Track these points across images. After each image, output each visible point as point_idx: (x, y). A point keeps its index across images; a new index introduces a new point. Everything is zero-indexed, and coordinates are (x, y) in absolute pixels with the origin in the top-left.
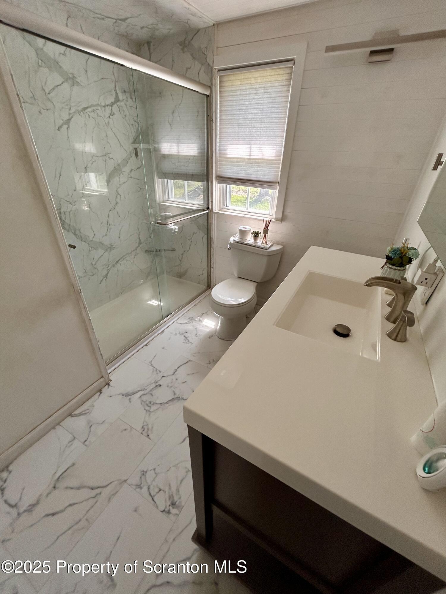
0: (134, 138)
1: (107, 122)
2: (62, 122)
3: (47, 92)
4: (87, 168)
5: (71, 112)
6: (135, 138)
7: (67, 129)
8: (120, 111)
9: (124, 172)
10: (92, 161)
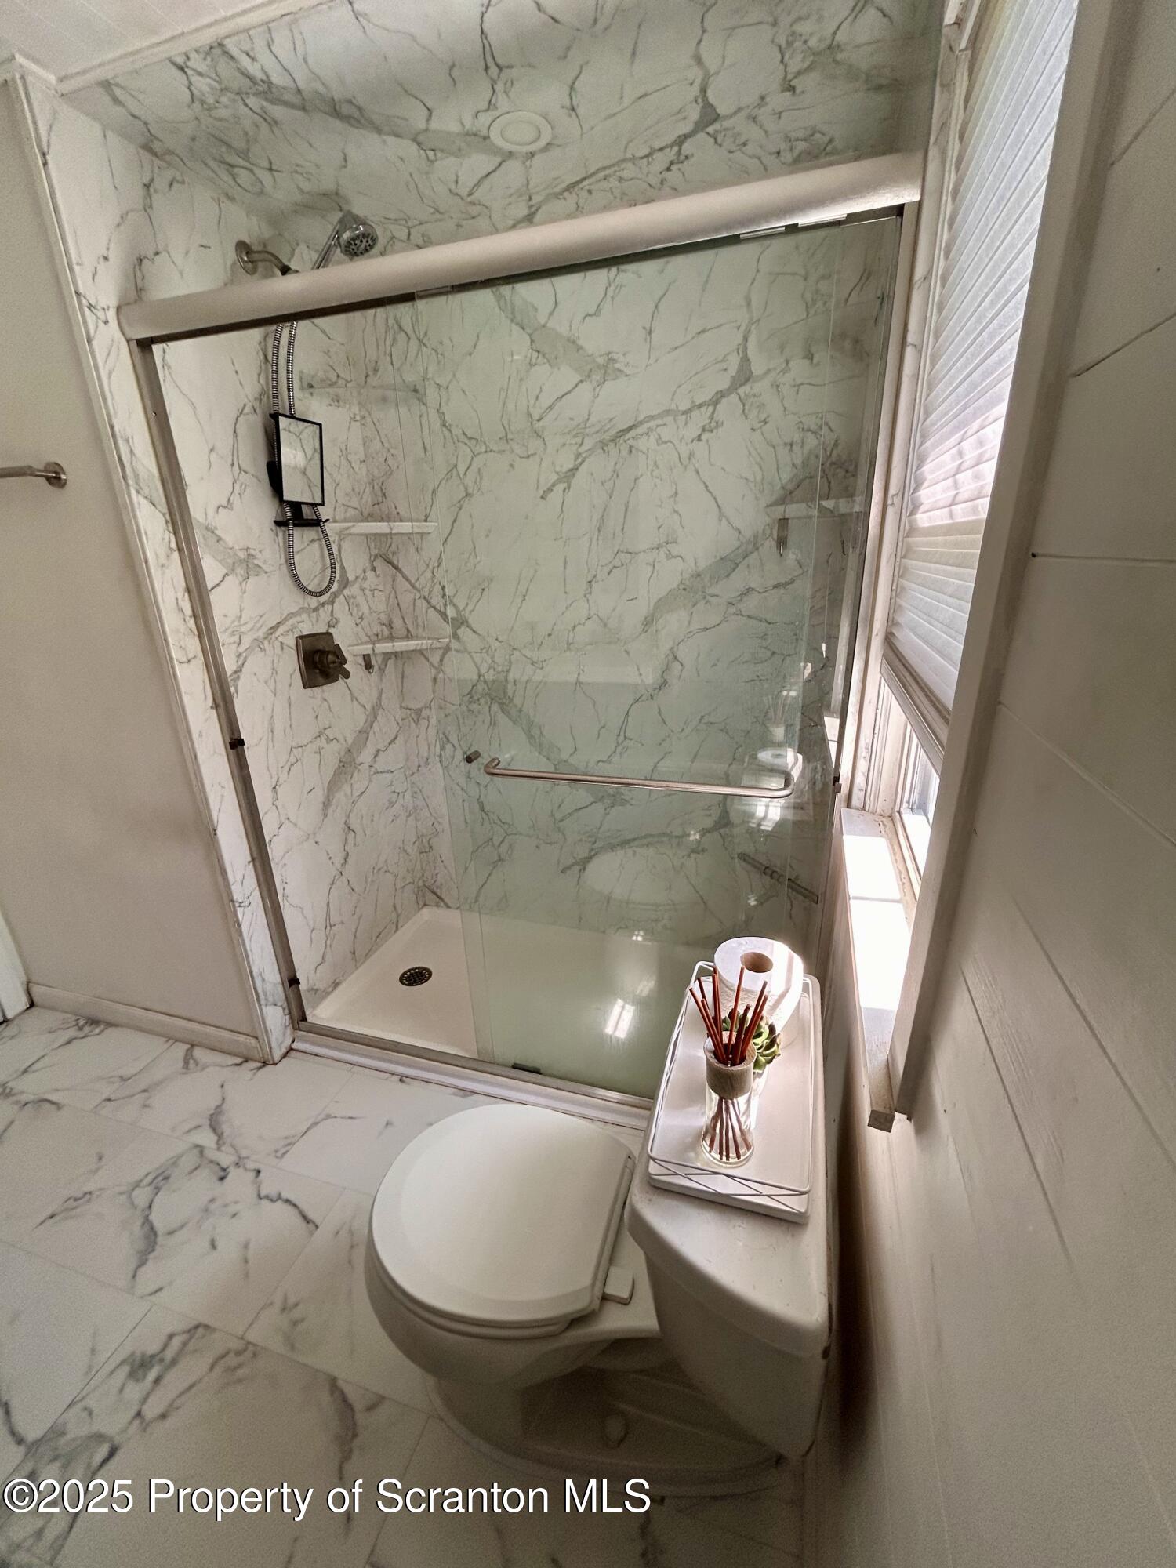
0: (783, 488)
1: (685, 455)
2: (555, 477)
3: (536, 416)
4: (593, 583)
5: (581, 450)
6: (790, 487)
7: (564, 491)
8: (746, 411)
9: (713, 596)
10: (611, 566)
